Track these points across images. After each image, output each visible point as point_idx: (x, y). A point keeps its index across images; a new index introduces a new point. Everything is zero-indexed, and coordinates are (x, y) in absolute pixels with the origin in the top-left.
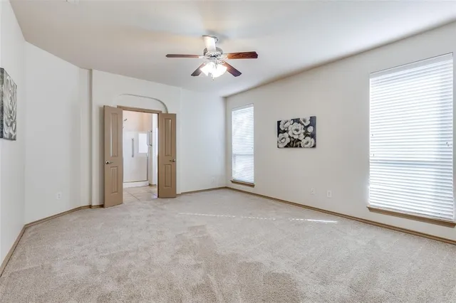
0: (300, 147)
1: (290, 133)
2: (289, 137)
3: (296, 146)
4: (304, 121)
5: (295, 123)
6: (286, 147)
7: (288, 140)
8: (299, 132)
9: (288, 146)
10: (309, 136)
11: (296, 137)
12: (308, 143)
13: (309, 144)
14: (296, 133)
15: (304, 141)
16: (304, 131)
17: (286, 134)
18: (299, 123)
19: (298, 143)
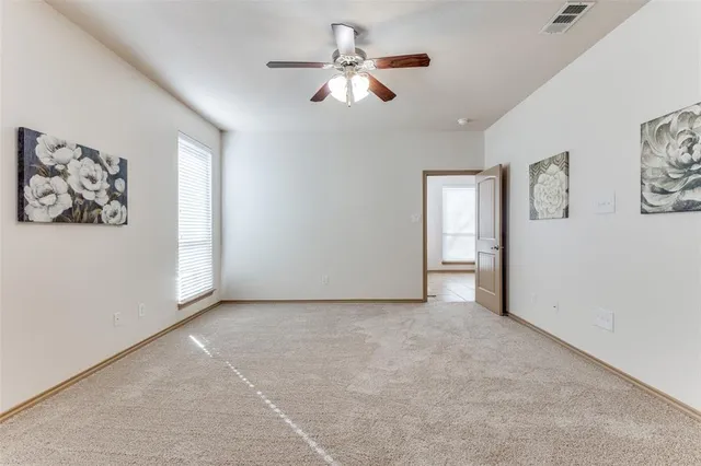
0: (100, 222)
1: (73, 181)
2: (70, 191)
3: (90, 221)
4: (109, 161)
5: (87, 160)
6: (59, 220)
7: (67, 202)
8: (96, 187)
9: (66, 218)
10: (117, 199)
11: (89, 196)
12: (115, 214)
13: (118, 216)
14: (88, 184)
15: (107, 210)
16: (107, 186)
17: (57, 180)
18: (97, 161)
19: (95, 212)
